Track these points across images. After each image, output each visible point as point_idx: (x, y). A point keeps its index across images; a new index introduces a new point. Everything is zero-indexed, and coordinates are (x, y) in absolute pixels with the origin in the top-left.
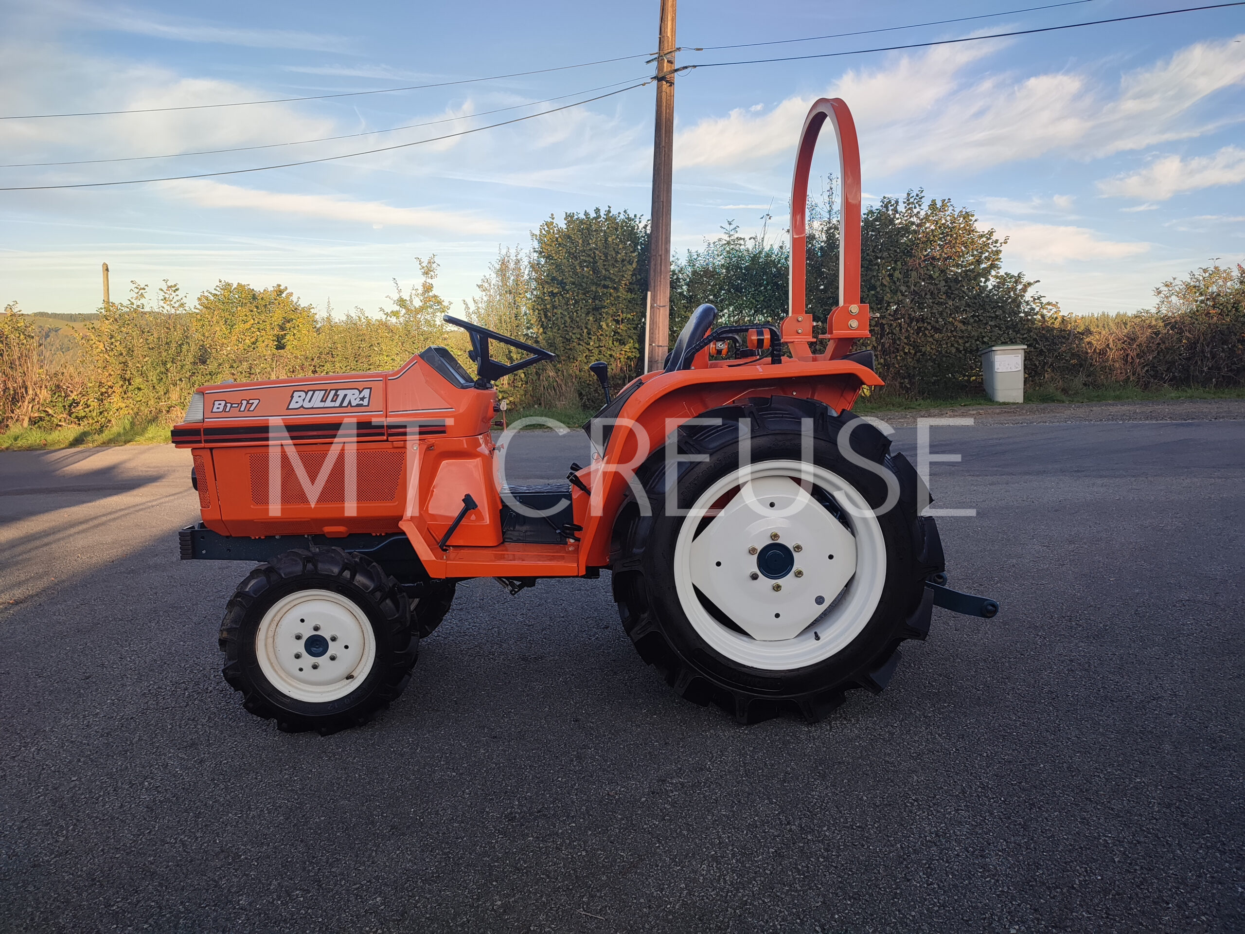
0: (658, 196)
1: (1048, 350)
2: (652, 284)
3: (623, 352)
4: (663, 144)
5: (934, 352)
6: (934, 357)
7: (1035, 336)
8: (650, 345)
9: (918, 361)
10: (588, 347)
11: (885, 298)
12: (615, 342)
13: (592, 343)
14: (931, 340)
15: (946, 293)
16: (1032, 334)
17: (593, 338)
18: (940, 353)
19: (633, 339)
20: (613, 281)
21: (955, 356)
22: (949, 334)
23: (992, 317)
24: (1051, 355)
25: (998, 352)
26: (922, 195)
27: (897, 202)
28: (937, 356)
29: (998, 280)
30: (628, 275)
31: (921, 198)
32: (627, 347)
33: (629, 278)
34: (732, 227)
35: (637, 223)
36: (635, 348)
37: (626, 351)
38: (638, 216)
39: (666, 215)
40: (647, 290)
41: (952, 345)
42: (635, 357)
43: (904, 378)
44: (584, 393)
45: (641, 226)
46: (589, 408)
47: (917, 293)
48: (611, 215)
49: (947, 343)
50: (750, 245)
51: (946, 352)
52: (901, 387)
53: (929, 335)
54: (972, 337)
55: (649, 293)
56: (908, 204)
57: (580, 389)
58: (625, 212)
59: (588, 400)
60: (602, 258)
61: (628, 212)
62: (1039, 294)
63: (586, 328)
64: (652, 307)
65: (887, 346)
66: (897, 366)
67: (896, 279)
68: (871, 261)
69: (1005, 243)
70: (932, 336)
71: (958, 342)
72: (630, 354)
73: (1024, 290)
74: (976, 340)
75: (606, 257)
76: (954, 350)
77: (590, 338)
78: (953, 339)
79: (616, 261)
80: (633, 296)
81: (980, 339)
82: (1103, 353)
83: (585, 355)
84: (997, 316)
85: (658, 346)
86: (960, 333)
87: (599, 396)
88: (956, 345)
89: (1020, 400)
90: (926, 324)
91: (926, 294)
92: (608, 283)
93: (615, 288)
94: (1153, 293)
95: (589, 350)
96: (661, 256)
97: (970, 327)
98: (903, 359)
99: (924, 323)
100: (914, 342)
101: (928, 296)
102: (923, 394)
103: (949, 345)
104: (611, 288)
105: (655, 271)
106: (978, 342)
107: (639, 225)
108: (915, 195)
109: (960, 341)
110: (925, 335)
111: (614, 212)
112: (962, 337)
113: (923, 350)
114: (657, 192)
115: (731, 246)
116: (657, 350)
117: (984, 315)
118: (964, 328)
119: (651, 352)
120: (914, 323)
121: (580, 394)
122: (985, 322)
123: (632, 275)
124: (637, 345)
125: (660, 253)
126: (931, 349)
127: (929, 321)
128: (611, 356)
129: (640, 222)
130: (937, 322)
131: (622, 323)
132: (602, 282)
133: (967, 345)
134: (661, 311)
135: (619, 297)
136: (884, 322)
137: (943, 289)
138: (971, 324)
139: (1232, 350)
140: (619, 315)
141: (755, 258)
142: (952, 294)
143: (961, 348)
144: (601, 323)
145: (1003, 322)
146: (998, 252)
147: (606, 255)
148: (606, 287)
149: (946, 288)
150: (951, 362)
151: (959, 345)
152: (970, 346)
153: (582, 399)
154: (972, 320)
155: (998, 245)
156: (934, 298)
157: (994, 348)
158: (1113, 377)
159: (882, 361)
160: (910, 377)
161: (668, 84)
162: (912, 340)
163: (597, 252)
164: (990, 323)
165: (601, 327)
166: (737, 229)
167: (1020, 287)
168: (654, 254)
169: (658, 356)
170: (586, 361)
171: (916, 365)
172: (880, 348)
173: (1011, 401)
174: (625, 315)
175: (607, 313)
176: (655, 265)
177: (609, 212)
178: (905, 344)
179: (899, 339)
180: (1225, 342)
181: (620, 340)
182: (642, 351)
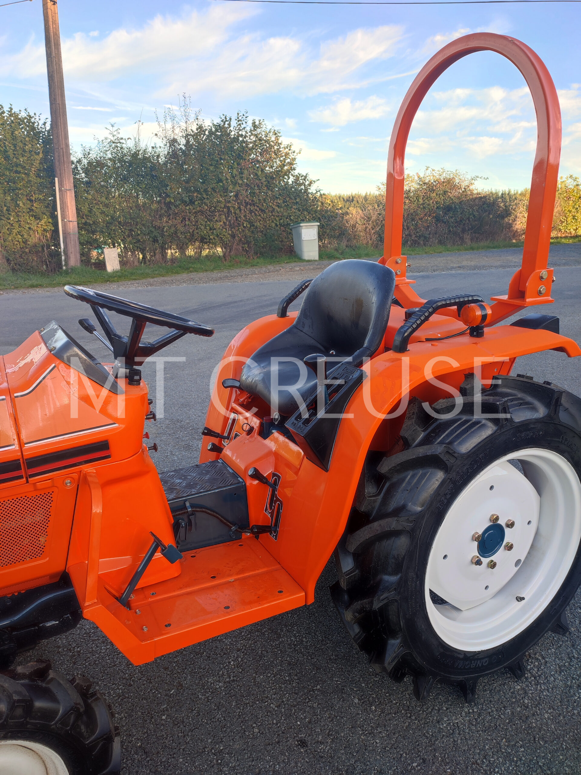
0: (55, 99)
1: (327, 225)
2: (58, 172)
3: (39, 226)
4: (54, 54)
5: (262, 226)
6: (262, 229)
7: (319, 216)
8: (62, 220)
9: (253, 232)
10: (9, 221)
11: (229, 188)
12: (31, 217)
13: (12, 219)
14: (259, 218)
15: (266, 186)
16: (317, 214)
17: (13, 214)
18: (266, 226)
19: (46, 215)
20: (24, 168)
21: (274, 228)
22: (271, 214)
23: (295, 203)
24: (328, 228)
25: (304, 227)
26: (247, 115)
27: (230, 119)
28: (264, 228)
29: (295, 178)
30: (36, 164)
31: (246, 117)
32: (43, 222)
33: (37, 165)
34: (115, 129)
35: (37, 120)
36: (49, 222)
37: (42, 225)
38: (37, 114)
39: (63, 116)
40: (54, 176)
41: (273, 222)
42: (51, 229)
43: (244, 244)
44: (11, 259)
45: (41, 123)
46: (17, 271)
47: (249, 185)
48: (13, 112)
49: (269, 220)
50: (130, 144)
51: (269, 226)
52: (243, 250)
53: (258, 214)
54: (284, 216)
55: (56, 179)
56: (238, 121)
57: (7, 255)
58: (25, 110)
59: (16, 264)
60: (12, 148)
61: (28, 110)
62: (319, 188)
63: (5, 206)
64: (60, 190)
65: (232, 222)
66: (240, 236)
67: (235, 175)
68: (217, 161)
69: (300, 153)
70: (260, 215)
71: (275, 219)
72: (46, 227)
73: (310, 185)
74: (287, 218)
75: (15, 147)
76: (274, 225)
77: (10, 214)
78: (273, 217)
79: (24, 151)
80: (42, 180)
81: (289, 217)
82: (354, 226)
83: (7, 228)
84: (297, 203)
85: (69, 221)
86: (277, 213)
87: (24, 260)
88: (275, 222)
89: (317, 258)
90: (256, 207)
91: (255, 186)
92: (19, 169)
93: (25, 174)
94: (376, 189)
95: (10, 223)
96: (62, 149)
97: (282, 209)
98: (243, 231)
99: (255, 206)
100: (249, 219)
101: (256, 188)
102: (257, 254)
103: (271, 221)
104: (22, 173)
105: (59, 161)
106: (288, 220)
107: (39, 122)
108: (242, 115)
109: (277, 219)
110: (256, 215)
111: (15, 110)
112: (278, 216)
113: (255, 225)
114: (53, 95)
115: (116, 143)
116: (68, 224)
117: (290, 201)
118: (279, 210)
119: (64, 226)
120: (249, 206)
121: (8, 260)
122: (290, 206)
123: (40, 163)
124: (50, 220)
125: (62, 147)
126: (261, 224)
127: (258, 205)
128: (30, 228)
129: (40, 119)
130: (263, 205)
131: (35, 202)
132: (15, 168)
133: (282, 221)
134: (68, 194)
135: (30, 181)
136: (230, 205)
137: (265, 183)
138: (283, 208)
139: (416, 225)
140: (32, 195)
141: (135, 155)
142: (270, 186)
143: (278, 224)
144: (18, 202)
145: (300, 206)
146: (294, 159)
147: (15, 146)
148: (17, 172)
149: (267, 182)
150: (272, 233)
151: (277, 221)
152: (283, 222)
153: (10, 264)
154: (283, 205)
155: (295, 154)
156: (260, 189)
157: (301, 225)
158: (361, 242)
159: (230, 232)
160: (248, 243)
161: (52, 3)
162: (248, 218)
163: (7, 143)
164: (294, 207)
165: (18, 206)
166: (119, 131)
167: (307, 183)
168: (57, 147)
169: (70, 229)
170: (8, 232)
171: (251, 235)
172: (228, 223)
173: (312, 259)
174: (37, 196)
175: (22, 194)
176: (59, 156)
177: (11, 109)
178: (244, 220)
179: (240, 217)
180: (413, 220)
181: (35, 216)
182: (56, 225)
